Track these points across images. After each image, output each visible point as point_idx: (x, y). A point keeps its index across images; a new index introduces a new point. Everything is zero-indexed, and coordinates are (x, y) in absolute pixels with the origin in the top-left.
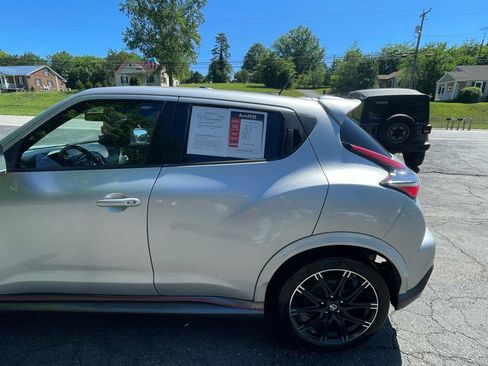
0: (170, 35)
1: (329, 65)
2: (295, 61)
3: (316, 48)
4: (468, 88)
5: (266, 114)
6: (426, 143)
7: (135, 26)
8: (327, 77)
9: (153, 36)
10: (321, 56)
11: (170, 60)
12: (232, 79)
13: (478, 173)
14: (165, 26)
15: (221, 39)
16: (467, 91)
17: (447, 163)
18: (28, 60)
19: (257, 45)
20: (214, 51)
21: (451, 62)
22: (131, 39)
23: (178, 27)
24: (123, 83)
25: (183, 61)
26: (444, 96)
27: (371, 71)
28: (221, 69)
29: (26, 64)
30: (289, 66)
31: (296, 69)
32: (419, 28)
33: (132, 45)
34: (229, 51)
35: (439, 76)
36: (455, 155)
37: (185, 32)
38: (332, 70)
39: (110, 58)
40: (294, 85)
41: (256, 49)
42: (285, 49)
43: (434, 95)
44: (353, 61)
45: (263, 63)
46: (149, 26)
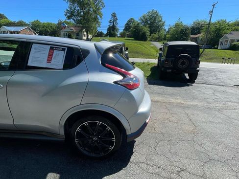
0: (88, 13)
1: (167, 30)
2: (150, 27)
3: (161, 21)
4: (235, 43)
5: (66, 48)
6: (198, 69)
7: (71, 8)
8: (165, 36)
9: (79, 13)
10: (163, 25)
11: (87, 25)
12: (119, 35)
13: (223, 85)
14: (85, 8)
15: (114, 15)
16: (234, 45)
17: (211, 79)
18: (20, 24)
19: (131, 19)
20: (110, 22)
21: (228, 29)
22: (68, 15)
23: (91, 9)
24: (64, 36)
25: (93, 26)
26: (223, 47)
27: (187, 33)
28: (113, 30)
29: (19, 26)
30: (147, 30)
31: (150, 31)
32: (211, 12)
33: (69, 18)
34: (117, 21)
35: (221, 36)
36: (216, 76)
37: (95, 12)
38: (168, 32)
39: (59, 24)
40: (149, 39)
41: (131, 21)
42: (145, 21)
43: (218, 46)
44: (178, 28)
45: (134, 28)
46: (78, 8)
